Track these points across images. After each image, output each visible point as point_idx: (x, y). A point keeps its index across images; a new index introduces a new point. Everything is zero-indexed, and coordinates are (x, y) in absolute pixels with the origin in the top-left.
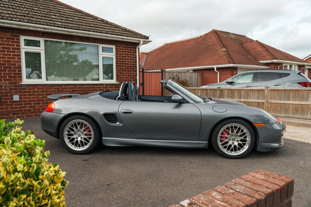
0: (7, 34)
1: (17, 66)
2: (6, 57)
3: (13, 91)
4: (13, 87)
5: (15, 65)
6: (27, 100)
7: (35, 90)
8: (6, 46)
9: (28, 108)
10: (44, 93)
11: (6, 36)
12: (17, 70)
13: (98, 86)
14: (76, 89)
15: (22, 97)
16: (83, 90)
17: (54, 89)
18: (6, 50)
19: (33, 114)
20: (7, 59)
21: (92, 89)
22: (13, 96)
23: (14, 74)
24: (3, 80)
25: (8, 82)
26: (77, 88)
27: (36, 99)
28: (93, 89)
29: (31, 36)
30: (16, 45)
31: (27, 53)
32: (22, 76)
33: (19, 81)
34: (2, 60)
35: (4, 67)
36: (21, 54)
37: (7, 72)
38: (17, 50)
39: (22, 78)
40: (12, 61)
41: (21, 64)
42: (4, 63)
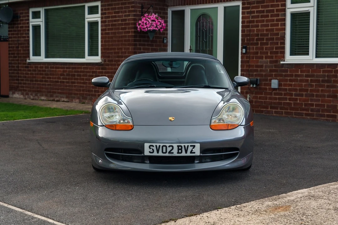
1: (279, 36)
2: (270, 23)
3: (274, 73)
4: (274, 68)
5: (278, 34)
6: (288, 88)
7: (298, 72)
8: (270, 8)
9: (288, 101)
10: (310, 79)
12: (279, 42)
15: (283, 83)
17: (324, 71)
18: (270, 14)
19: (294, 112)
20: (270, 27)
22: (271, 81)
23: (276, 48)
24: (264, 57)
25: (269, 60)
27: (298, 88)
30: (281, 4)
31: (293, 15)
32: (284, 51)
33: (280, 59)
34: (265, 28)
35: (267, 39)
36: (286, 17)
37: (269, 46)
38: (282, 12)
39: (284, 54)
40: (275, 29)
41: (285, 33)
42: (267, 32)
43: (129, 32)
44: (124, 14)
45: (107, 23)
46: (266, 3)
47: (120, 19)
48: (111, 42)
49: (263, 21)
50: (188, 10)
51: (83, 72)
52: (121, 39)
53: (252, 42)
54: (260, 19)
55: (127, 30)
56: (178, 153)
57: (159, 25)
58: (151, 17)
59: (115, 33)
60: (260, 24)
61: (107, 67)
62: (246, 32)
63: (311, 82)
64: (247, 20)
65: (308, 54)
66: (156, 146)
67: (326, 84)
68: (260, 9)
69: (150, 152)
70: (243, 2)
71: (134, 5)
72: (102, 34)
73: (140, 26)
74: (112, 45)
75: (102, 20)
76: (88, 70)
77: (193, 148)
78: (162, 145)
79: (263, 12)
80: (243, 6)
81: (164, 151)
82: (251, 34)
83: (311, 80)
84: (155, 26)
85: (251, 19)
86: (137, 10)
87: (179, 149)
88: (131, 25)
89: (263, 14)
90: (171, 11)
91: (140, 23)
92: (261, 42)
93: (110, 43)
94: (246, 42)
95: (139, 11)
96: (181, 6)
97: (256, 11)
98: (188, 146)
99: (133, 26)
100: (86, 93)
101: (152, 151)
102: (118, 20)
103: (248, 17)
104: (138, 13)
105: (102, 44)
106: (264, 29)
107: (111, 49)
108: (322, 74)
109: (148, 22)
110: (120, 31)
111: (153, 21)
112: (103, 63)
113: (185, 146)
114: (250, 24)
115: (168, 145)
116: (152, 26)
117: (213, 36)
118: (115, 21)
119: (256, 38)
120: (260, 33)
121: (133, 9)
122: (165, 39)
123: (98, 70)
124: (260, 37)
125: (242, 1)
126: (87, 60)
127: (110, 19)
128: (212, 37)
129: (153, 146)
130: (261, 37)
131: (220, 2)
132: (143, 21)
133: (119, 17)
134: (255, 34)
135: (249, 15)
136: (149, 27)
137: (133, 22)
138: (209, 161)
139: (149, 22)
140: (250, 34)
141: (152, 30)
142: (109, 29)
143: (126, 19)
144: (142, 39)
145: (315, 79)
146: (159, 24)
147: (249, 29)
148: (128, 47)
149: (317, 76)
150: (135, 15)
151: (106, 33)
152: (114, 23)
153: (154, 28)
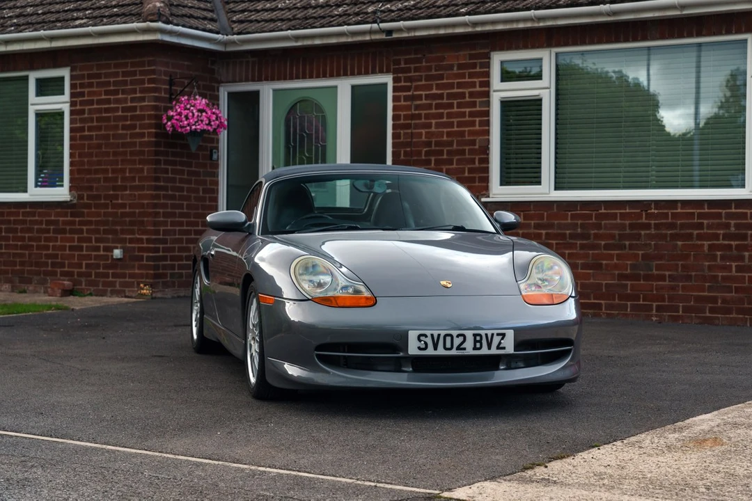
0: (462, 53)
1: (477, 147)
2: (455, 120)
5: (473, 143)
8: (455, 90)
10: (544, 232)
11: (458, 60)
12: (477, 158)
13: (733, 210)
14: (644, 220)
16: (672, 226)
17: (573, 217)
18: (455, 102)
20: (456, 129)
21: (705, 222)
23: (471, 171)
26: (649, 216)
28: (711, 221)
29: (517, 48)
30: (480, 82)
31: (506, 105)
32: (488, 177)
33: (480, 193)
34: (445, 130)
35: (449, 153)
36: (491, 107)
37: (455, 166)
38: (482, 98)
39: (488, 182)
40: (467, 133)
41: (488, 141)
42: (450, 139)
43: (142, 135)
44: (129, 97)
45: (86, 116)
46: (447, 79)
47: (120, 106)
48: (96, 156)
49: (441, 116)
50: (267, 92)
51: (24, 222)
52: (121, 150)
53: (415, 158)
54: (434, 111)
55: (138, 130)
56: (475, 348)
57: (214, 121)
58: (196, 102)
59: (106, 137)
60: (433, 121)
61: (86, 211)
62: (402, 138)
63: (546, 239)
64: (405, 113)
65: (539, 183)
66: (432, 335)
67: (578, 242)
68: (434, 91)
69: (420, 348)
70: (395, 75)
71: (155, 76)
72: (72, 139)
73: (174, 121)
74: (99, 163)
75: (73, 108)
76: (37, 218)
77: (502, 339)
78: (443, 333)
79: (441, 96)
80: (396, 85)
81: (448, 345)
82: (415, 142)
83: (547, 234)
84: (207, 122)
85: (415, 110)
86: (161, 88)
87: (475, 342)
88: (148, 119)
89: (440, 101)
90: (226, 93)
91: (173, 116)
92: (436, 157)
93: (95, 159)
94: (402, 157)
95: (165, 89)
96: (251, 83)
97: (426, 95)
98: (493, 335)
99: (153, 122)
100: (29, 268)
101: (423, 346)
102: (116, 109)
103: (408, 108)
104: (163, 95)
105: (74, 160)
106: (443, 132)
107: (97, 172)
108: (569, 221)
109: (191, 114)
110: (120, 132)
111: (201, 111)
112: (75, 201)
113: (486, 335)
114: (413, 122)
115: (455, 333)
116: (200, 122)
117: (325, 145)
118: (107, 110)
119: (425, 149)
120: (434, 140)
121: (153, 85)
122: (215, 152)
123: (61, 219)
124: (433, 148)
125: (393, 74)
126: (31, 195)
127: (95, 106)
128: (324, 148)
129: (426, 336)
130: (437, 148)
131: (344, 75)
132: (179, 110)
133: (117, 101)
134: (423, 142)
135: (409, 103)
136: (194, 123)
137: (152, 113)
138: (522, 366)
139: (193, 114)
140: (411, 142)
141: (199, 130)
142: (90, 129)
143: (136, 107)
144: (170, 150)
145: (555, 231)
146: (214, 119)
147: (410, 131)
148: (141, 166)
149: (560, 226)
150: (157, 99)
151: (82, 138)
152: (104, 115)
153: (205, 127)
